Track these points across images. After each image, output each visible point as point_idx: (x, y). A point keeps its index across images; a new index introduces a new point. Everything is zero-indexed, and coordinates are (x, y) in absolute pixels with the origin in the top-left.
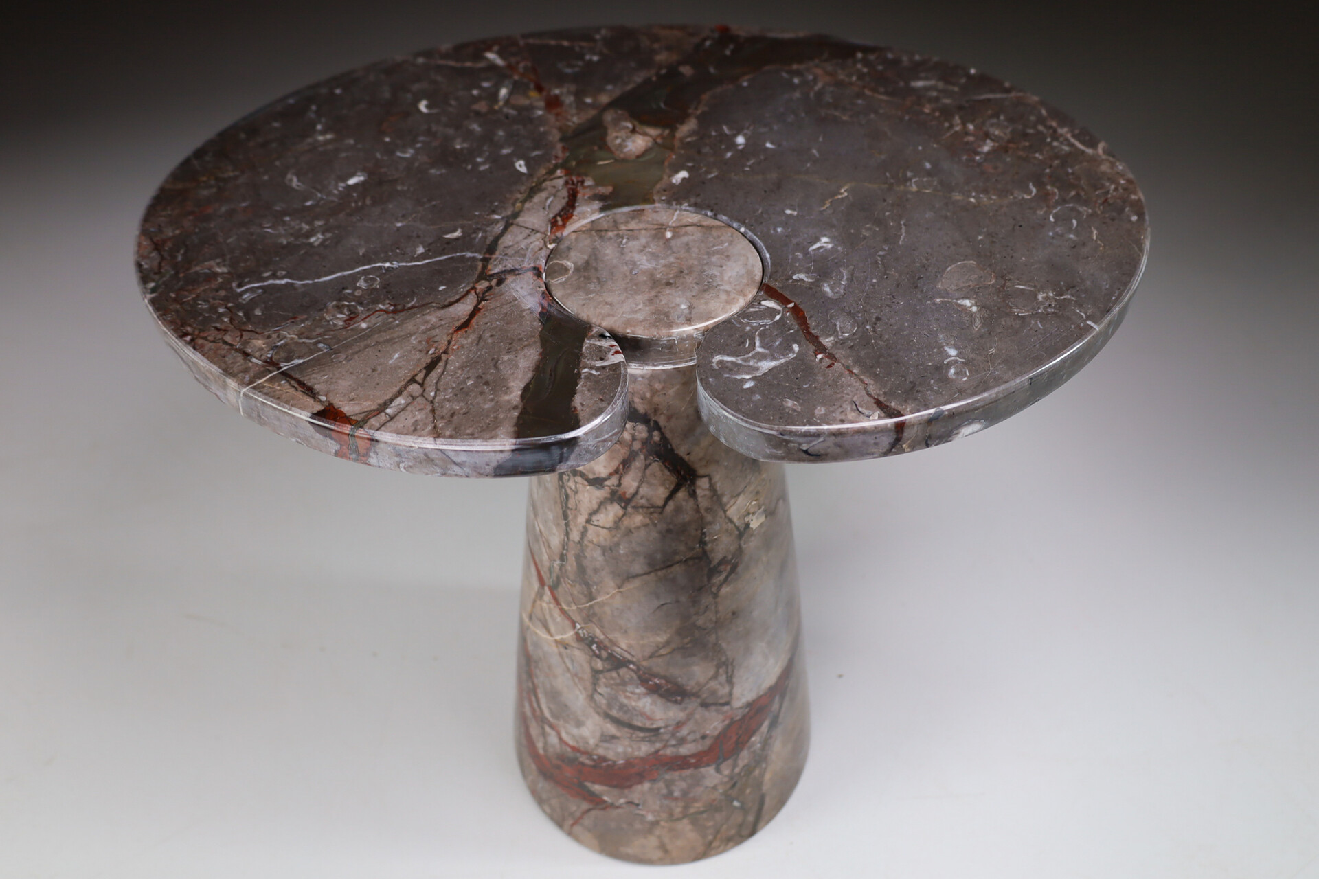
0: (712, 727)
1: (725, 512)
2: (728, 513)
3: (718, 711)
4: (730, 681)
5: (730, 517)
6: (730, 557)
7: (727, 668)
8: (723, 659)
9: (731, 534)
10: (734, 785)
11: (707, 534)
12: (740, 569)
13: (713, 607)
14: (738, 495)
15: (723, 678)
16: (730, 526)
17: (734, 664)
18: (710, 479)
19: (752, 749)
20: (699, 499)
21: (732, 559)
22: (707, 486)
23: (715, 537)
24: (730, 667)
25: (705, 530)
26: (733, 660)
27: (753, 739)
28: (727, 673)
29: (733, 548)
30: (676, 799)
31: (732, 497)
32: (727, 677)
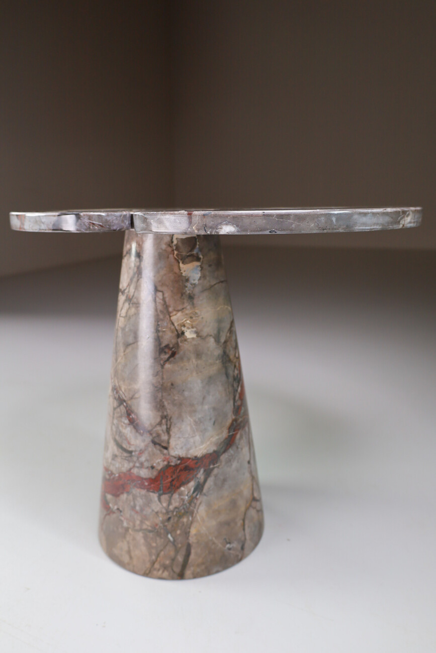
0: (157, 461)
1: (170, 317)
2: (172, 318)
3: (160, 451)
4: (168, 431)
5: (173, 321)
6: (171, 346)
7: (167, 421)
8: (165, 413)
9: (172, 332)
10: (169, 519)
11: (160, 326)
12: (177, 356)
13: (161, 374)
14: (178, 311)
15: (164, 427)
16: (173, 327)
17: (172, 421)
18: (163, 294)
19: (182, 497)
20: (158, 304)
21: (172, 348)
22: (161, 297)
23: (164, 330)
24: (169, 422)
25: (159, 323)
26: (171, 418)
27: (182, 489)
28: (167, 425)
29: (174, 341)
30: (137, 512)
31: (174, 310)
32: (167, 428)
